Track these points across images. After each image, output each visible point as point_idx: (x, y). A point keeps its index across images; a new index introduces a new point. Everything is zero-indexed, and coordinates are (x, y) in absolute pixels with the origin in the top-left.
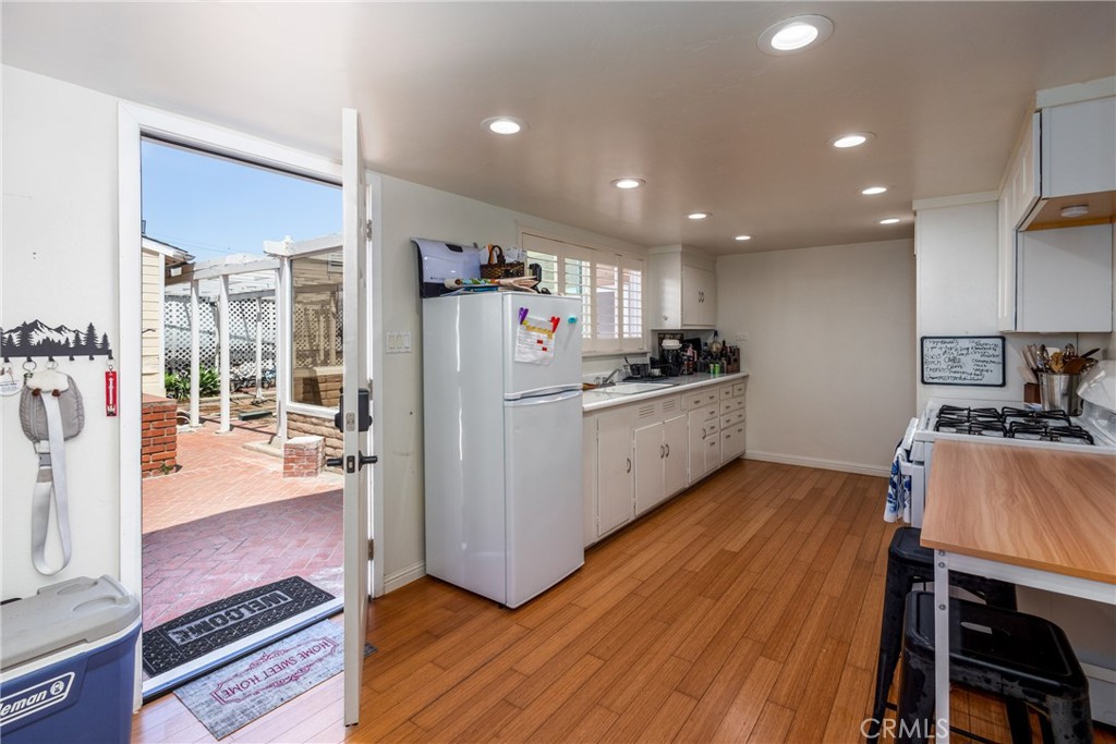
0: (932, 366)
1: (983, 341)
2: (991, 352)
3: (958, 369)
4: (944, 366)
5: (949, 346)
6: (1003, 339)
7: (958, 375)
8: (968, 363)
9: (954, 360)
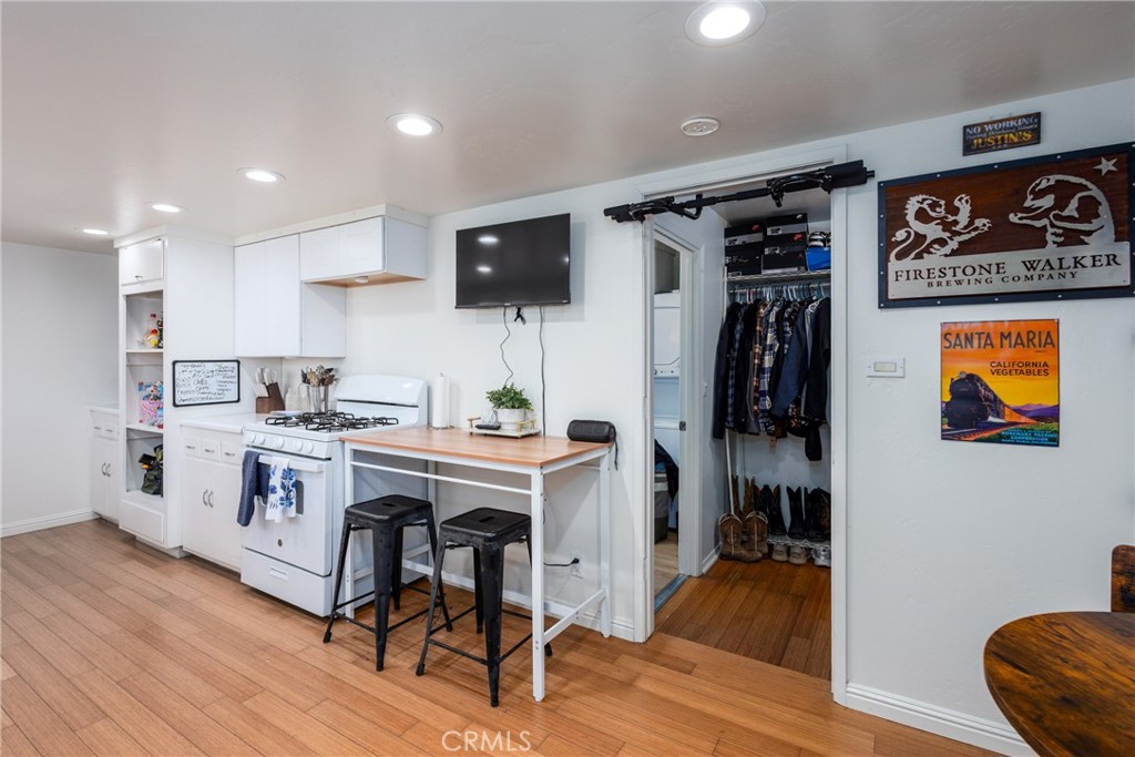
0: (184, 389)
1: (224, 364)
2: (230, 374)
3: (205, 390)
4: (193, 387)
5: (198, 369)
6: (238, 362)
7: (205, 396)
8: (213, 385)
9: (202, 382)
